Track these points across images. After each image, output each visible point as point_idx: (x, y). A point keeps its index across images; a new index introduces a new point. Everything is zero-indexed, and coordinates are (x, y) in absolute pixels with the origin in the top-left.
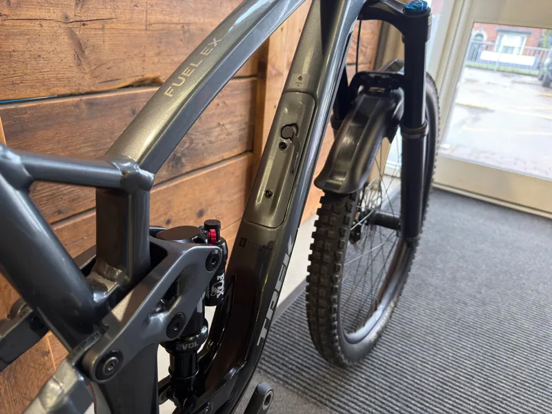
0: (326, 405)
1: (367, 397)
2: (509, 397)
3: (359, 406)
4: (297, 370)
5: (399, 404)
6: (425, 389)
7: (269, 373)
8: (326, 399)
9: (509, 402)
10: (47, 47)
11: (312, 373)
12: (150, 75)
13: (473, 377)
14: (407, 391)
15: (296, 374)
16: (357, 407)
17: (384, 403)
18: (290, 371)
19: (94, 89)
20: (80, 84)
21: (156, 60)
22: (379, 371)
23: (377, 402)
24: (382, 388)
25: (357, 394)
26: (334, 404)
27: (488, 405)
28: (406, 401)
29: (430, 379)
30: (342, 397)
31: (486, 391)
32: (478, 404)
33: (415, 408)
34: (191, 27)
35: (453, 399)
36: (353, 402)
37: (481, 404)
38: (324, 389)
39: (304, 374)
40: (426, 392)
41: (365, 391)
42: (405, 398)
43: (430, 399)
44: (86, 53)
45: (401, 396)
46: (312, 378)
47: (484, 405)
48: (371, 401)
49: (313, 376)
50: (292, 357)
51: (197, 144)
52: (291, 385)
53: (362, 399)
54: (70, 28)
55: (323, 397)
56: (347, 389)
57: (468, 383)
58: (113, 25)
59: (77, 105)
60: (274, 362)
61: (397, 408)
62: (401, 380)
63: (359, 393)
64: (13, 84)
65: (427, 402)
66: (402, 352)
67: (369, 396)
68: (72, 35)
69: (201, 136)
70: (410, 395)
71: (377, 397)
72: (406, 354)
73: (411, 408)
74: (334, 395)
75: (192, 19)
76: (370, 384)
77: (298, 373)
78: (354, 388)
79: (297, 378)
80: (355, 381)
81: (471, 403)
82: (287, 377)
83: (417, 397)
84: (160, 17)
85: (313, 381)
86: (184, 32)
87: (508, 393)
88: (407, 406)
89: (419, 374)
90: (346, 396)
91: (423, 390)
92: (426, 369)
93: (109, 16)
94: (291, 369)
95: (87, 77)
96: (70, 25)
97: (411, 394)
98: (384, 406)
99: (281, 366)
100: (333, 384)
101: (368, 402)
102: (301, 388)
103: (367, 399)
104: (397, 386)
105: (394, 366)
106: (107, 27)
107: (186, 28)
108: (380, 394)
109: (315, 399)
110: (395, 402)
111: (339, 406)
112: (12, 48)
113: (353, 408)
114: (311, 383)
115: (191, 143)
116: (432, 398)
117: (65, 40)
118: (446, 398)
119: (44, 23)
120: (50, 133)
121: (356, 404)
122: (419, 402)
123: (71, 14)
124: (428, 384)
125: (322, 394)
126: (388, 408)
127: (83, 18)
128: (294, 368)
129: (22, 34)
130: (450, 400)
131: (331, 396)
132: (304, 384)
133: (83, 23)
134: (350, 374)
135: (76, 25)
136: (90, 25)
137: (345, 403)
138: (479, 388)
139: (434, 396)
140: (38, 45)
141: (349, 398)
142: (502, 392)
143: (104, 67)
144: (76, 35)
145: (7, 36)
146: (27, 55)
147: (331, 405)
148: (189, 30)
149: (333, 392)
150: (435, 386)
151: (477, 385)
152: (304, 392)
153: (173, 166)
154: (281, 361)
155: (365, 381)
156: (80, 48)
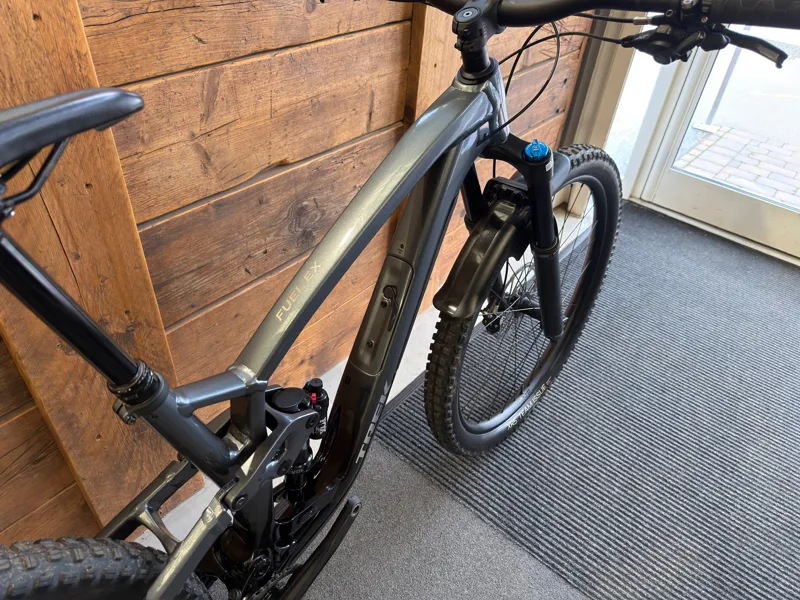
0: (449, 488)
1: (493, 485)
2: (649, 501)
3: (483, 494)
4: (427, 450)
5: (525, 496)
6: (557, 484)
7: (397, 450)
8: (450, 483)
9: (648, 506)
10: (177, 166)
11: (441, 454)
12: (276, 160)
13: (616, 475)
14: (537, 484)
15: (424, 454)
16: (480, 494)
17: (509, 493)
18: (419, 450)
19: (220, 190)
20: (207, 190)
21: (282, 144)
22: (513, 459)
23: (502, 491)
24: (512, 477)
25: (483, 481)
26: (457, 488)
27: (622, 506)
28: (534, 493)
29: (567, 473)
30: (468, 482)
31: (625, 492)
32: (611, 505)
33: (541, 501)
34: (320, 98)
35: (585, 496)
36: (476, 488)
37: (614, 504)
38: (450, 473)
39: (433, 454)
40: (558, 487)
41: (492, 479)
42: (533, 490)
43: (560, 494)
44: (212, 160)
45: (531, 488)
46: (441, 460)
47: (617, 506)
48: (496, 490)
49: (441, 457)
50: (423, 435)
51: (330, 214)
52: (417, 465)
53: (487, 487)
54: (196, 144)
55: (447, 480)
56: (474, 475)
57: (608, 481)
58: (237, 126)
59: (205, 210)
60: (403, 439)
61: (522, 500)
62: (535, 471)
63: (486, 480)
64: (149, 207)
65: (556, 497)
66: (544, 441)
67: (496, 484)
68: (198, 147)
69: (333, 205)
70: (540, 489)
71: (504, 487)
72: (549, 443)
73: (536, 501)
74: (460, 480)
75: (322, 89)
76: (500, 472)
77: (427, 452)
78: (482, 474)
79: (425, 458)
80: (485, 467)
81: (604, 503)
82: (414, 456)
83: (546, 490)
84: (285, 100)
85: (441, 463)
86: (313, 106)
87: (649, 496)
88: (534, 499)
89: (556, 466)
90: (471, 482)
91: (555, 485)
92: (566, 463)
93: (233, 119)
94: (420, 448)
95: (213, 181)
96: (196, 141)
97: (542, 487)
98: (508, 496)
99: (410, 444)
100: (461, 468)
101: (492, 490)
102: (427, 469)
103: (492, 487)
104: (528, 477)
105: (531, 455)
106: (231, 129)
107: (315, 100)
108: (508, 484)
109: (439, 481)
110: (521, 493)
111: (461, 491)
112: (147, 177)
113: (476, 495)
114: (438, 465)
115: (323, 215)
116: (563, 493)
117: (193, 155)
118: (578, 494)
119: (173, 147)
120: (183, 241)
121: (480, 491)
122: (547, 496)
123: (197, 131)
124: (563, 479)
125: (447, 477)
126: (512, 499)
127: (209, 130)
128: (423, 447)
129: (154, 163)
130: (581, 497)
131: (456, 480)
132: (431, 465)
133: (208, 134)
134: (481, 460)
135: (201, 139)
136: (215, 134)
137: (468, 489)
138: (619, 488)
139: (565, 492)
140: (168, 168)
141: (474, 484)
142: (643, 495)
143: (229, 167)
144: (201, 147)
145: (142, 170)
146: (160, 179)
147: (454, 489)
148: (319, 102)
149: (459, 476)
150: (570, 481)
151: (617, 484)
152: (429, 474)
153: (302, 242)
154: (412, 439)
155: (495, 468)
156: (206, 157)
